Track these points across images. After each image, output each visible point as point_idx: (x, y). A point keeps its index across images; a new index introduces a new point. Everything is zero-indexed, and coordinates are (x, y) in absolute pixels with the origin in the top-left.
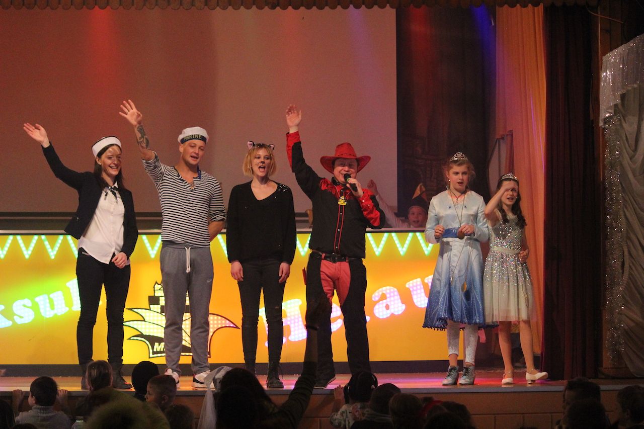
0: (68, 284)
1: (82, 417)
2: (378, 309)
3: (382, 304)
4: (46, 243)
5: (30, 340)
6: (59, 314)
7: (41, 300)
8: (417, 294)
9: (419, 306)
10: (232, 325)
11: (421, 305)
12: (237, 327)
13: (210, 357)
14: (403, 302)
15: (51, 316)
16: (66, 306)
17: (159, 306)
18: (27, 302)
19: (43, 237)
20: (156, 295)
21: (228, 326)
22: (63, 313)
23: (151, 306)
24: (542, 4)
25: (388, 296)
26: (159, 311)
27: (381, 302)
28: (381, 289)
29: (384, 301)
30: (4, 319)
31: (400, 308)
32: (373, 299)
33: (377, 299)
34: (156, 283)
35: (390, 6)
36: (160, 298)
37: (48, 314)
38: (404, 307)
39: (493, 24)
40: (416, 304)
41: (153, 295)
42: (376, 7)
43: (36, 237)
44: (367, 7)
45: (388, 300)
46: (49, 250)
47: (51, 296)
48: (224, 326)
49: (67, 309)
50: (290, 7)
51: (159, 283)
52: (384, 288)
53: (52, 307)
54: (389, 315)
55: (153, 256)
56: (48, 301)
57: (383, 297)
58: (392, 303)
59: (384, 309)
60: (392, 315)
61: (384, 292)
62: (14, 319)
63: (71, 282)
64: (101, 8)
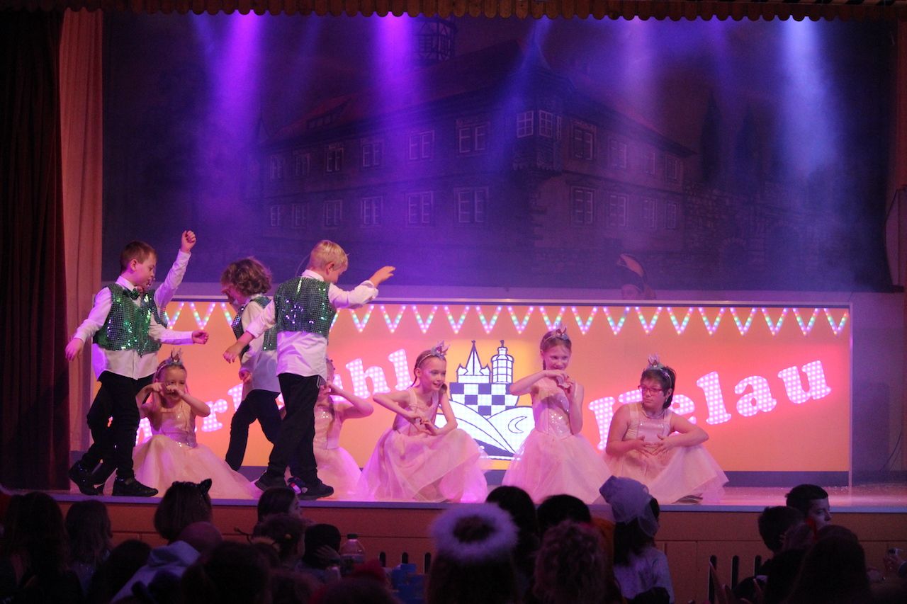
0: (347, 366)
2: (744, 403)
3: (748, 398)
8: (792, 386)
9: (795, 402)
11: (797, 400)
14: (773, 397)
17: (463, 396)
20: (460, 382)
23: (454, 396)
25: (755, 388)
26: (463, 402)
27: (746, 396)
28: (746, 380)
29: (750, 394)
31: (770, 404)
32: (736, 392)
33: (741, 391)
34: (460, 366)
36: (465, 385)
38: (775, 403)
39: (894, 43)
40: (790, 399)
41: (455, 381)
42: (745, 19)
45: (755, 393)
50: (636, 18)
51: (464, 366)
52: (750, 378)
54: (755, 413)
55: (456, 332)
57: (749, 389)
58: (760, 397)
59: (750, 404)
60: (760, 412)
61: (750, 383)
63: (352, 364)
64: (396, 15)
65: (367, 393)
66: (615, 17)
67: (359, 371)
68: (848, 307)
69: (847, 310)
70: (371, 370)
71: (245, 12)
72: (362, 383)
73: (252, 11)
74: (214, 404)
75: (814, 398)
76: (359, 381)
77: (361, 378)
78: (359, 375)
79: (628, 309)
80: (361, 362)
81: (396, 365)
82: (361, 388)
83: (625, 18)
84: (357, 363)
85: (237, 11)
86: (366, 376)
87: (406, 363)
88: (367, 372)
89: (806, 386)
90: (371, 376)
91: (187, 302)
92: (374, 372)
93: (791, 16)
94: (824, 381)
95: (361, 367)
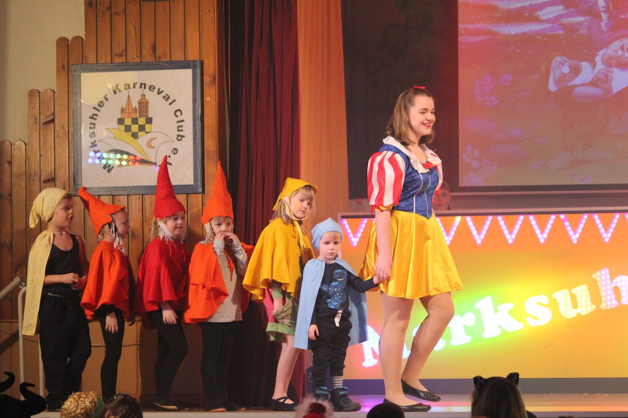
0: (594, 275)
4: (567, 224)
5: (547, 347)
6: (583, 314)
7: (562, 296)
15: (574, 316)
16: (593, 302)
18: (544, 299)
19: (562, 216)
22: (588, 313)
30: (513, 321)
37: (569, 313)
43: (553, 217)
46: (571, 233)
47: (573, 291)
49: (594, 307)
53: (575, 305)
56: (569, 297)
62: (526, 321)
63: (598, 274)
65: (614, 302)
67: (606, 280)
70: (618, 279)
72: (609, 292)
74: (462, 317)
76: (606, 290)
77: (609, 287)
78: (606, 285)
80: (608, 271)
82: (609, 298)
84: (603, 272)
86: (614, 285)
88: (614, 281)
90: (619, 285)
92: (621, 282)
95: (608, 277)
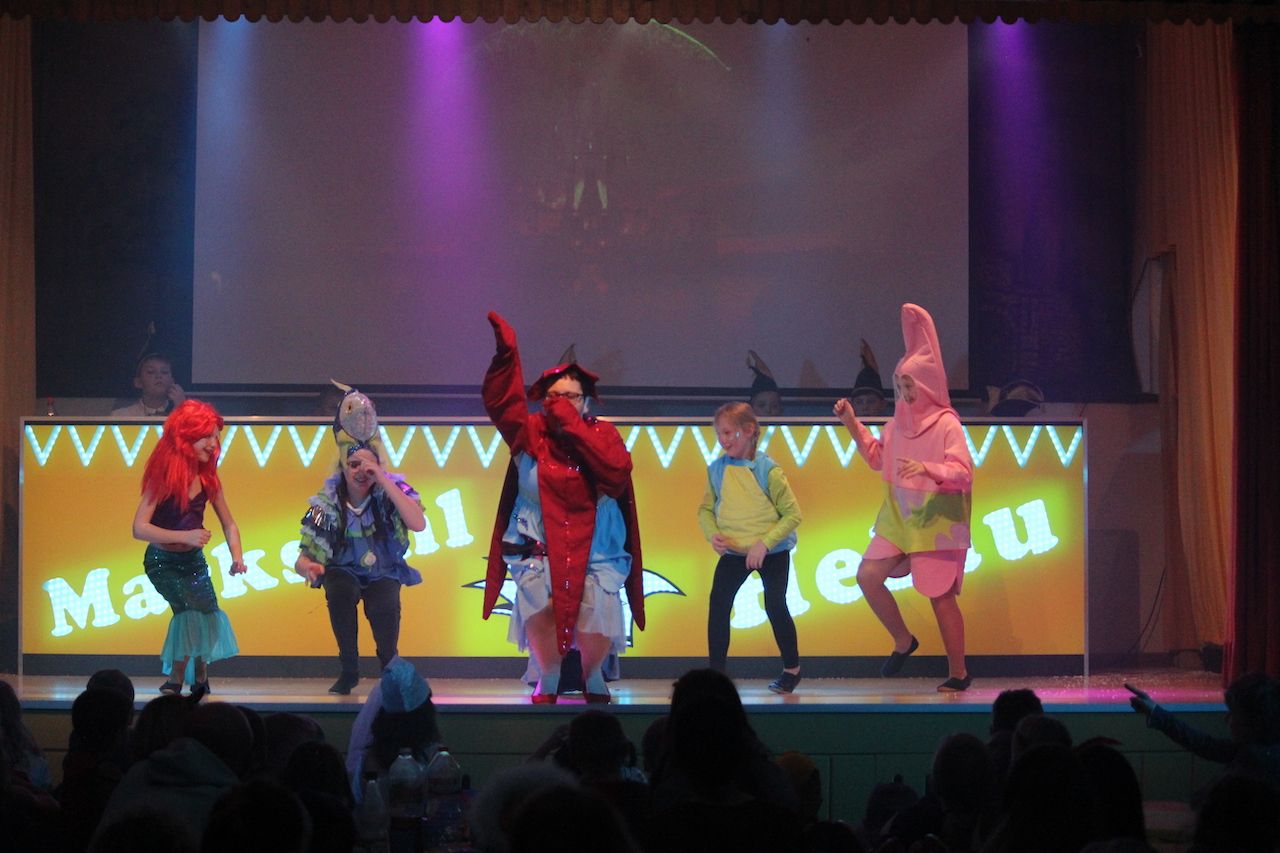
1: (408, 750)
5: (309, 613)
8: (1003, 536)
9: (1007, 558)
10: (672, 589)
11: (1010, 555)
12: (680, 593)
13: (632, 646)
14: (977, 551)
21: (664, 590)
24: (1230, 19)
30: (265, 575)
35: (960, 19)
38: (979, 560)
39: (1141, 55)
40: (1001, 554)
42: (935, 21)
44: (919, 21)
48: (656, 590)
50: (780, 21)
62: (282, 576)
64: (446, 20)
66: (751, 20)
68: (1079, 424)
69: (1080, 427)
71: (232, 18)
73: (242, 17)
75: (1035, 553)
79: (771, 429)
81: (446, 511)
83: (765, 21)
85: (221, 17)
87: (461, 508)
89: (1023, 536)
91: (152, 426)
93: (999, 18)
94: (1048, 528)
